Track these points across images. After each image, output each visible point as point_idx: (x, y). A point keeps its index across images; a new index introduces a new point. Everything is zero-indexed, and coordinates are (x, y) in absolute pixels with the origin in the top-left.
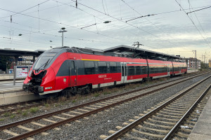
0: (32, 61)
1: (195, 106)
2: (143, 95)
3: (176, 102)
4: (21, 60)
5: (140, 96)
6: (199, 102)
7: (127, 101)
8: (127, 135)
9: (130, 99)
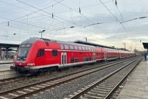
0: (17, 51)
1: (126, 77)
2: (94, 72)
3: (115, 75)
4: (11, 50)
5: (93, 72)
6: (128, 75)
7: (85, 75)
8: (92, 90)
9: (87, 74)
